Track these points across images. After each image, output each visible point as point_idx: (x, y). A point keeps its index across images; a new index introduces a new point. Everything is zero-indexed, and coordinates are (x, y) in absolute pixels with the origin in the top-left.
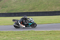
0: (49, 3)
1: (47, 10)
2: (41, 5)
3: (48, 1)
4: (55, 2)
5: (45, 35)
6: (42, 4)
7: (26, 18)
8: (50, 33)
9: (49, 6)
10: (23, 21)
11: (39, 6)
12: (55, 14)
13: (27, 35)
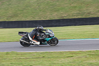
0: (41, 7)
1: (37, 19)
2: (26, 9)
3: (38, 3)
4: (51, 5)
5: (34, 59)
6: (30, 8)
7: (41, 29)
8: (42, 56)
9: (40, 11)
10: (36, 35)
11: (25, 11)
12: (50, 25)
13: (5, 59)
